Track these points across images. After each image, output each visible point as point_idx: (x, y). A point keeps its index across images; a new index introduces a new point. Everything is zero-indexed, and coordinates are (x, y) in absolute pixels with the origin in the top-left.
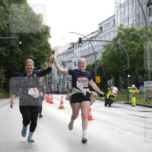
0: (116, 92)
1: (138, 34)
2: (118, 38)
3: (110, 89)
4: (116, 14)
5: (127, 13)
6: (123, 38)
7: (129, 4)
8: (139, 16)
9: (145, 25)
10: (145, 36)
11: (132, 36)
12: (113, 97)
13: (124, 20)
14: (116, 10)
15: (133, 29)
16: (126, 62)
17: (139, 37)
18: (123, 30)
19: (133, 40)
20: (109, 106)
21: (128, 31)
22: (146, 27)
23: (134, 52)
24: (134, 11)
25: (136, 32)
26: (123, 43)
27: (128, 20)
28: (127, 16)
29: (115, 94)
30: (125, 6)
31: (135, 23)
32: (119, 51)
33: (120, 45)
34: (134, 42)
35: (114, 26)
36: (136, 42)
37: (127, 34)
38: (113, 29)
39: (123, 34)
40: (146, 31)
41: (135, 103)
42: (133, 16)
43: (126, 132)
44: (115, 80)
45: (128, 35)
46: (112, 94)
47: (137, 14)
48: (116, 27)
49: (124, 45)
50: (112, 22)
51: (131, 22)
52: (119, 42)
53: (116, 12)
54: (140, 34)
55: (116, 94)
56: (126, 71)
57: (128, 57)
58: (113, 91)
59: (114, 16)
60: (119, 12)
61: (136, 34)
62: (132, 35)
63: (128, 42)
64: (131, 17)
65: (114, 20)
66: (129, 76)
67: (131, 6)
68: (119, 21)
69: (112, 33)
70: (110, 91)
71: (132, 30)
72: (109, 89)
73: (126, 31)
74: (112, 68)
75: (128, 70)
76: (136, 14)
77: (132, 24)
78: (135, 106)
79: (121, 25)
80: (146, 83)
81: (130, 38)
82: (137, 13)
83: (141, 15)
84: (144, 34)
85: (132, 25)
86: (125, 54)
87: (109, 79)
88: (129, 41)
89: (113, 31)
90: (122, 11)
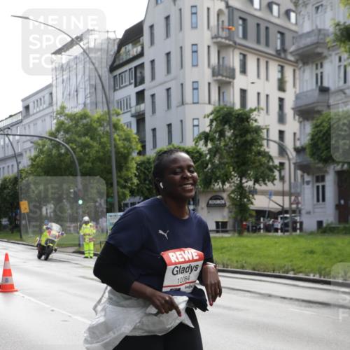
0: (57, 234)
1: (95, 125)
2: (58, 130)
3: (48, 228)
4: (54, 82)
5: (73, 81)
6: (67, 131)
8: (95, 89)
9: (106, 109)
10: (108, 129)
11: (84, 127)
12: (53, 242)
13: (69, 95)
14: (54, 75)
17: (96, 129)
18: (66, 115)
19: (85, 135)
20: (46, 259)
21: (76, 118)
22: (109, 113)
23: (89, 158)
24: (86, 79)
25: (91, 121)
26: (68, 142)
27: (77, 95)
28: (73, 88)
29: (55, 237)
31: (88, 101)
32: (60, 155)
33: (63, 145)
34: (87, 138)
35: (51, 104)
36: (91, 138)
38: (50, 110)
39: (68, 123)
40: (108, 119)
41: (92, 252)
42: (85, 89)
43: (76, 317)
45: (77, 125)
46: (50, 238)
47: (93, 85)
48: (55, 108)
49: (70, 145)
50: (47, 97)
51: (81, 100)
52: (60, 139)
53: (55, 78)
55: (59, 236)
57: (78, 168)
59: (50, 86)
60: (60, 80)
61: (91, 125)
62: (84, 125)
63: (78, 139)
64: (81, 90)
65: (51, 94)
68: (60, 96)
69: (48, 119)
70: (46, 233)
71: (84, 116)
72: (45, 227)
73: (72, 117)
76: (91, 85)
77: (85, 104)
78: (91, 258)
79: (63, 108)
80: (111, 216)
81: (80, 130)
82: (93, 82)
83: (99, 87)
84: (105, 124)
88: (80, 136)
89: (49, 113)
90: (65, 77)
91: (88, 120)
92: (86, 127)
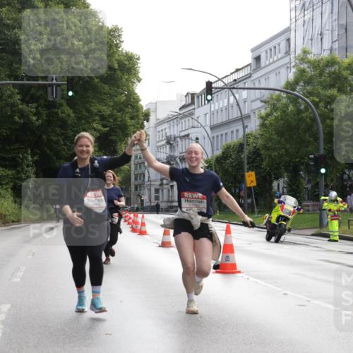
0: (292, 209)
1: (345, 73)
2: (296, 82)
3: (280, 202)
4: (293, 26)
5: (317, 22)
6: (308, 82)
7: (322, 3)
8: (346, 29)
11: (330, 76)
13: (312, 40)
14: (293, 16)
15: (333, 59)
16: (317, 139)
17: (346, 78)
18: (309, 62)
19: (332, 86)
21: (321, 65)
24: (334, 18)
25: (339, 69)
26: (310, 94)
27: (321, 39)
28: (317, 31)
29: (290, 213)
30: (315, 8)
31: (336, 45)
32: (299, 112)
33: (303, 99)
34: (334, 91)
35: (288, 53)
36: (339, 90)
37: (318, 72)
38: (286, 60)
39: (310, 72)
42: (332, 31)
43: (316, 302)
44: (290, 181)
45: (321, 74)
47: (342, 25)
48: (292, 56)
49: (311, 98)
50: (283, 44)
51: (327, 45)
52: (298, 92)
53: (294, 20)
54: (348, 72)
55: (294, 212)
56: (315, 159)
58: (285, 206)
59: (288, 30)
60: (300, 22)
61: (340, 72)
62: (330, 74)
63: (322, 92)
64: (327, 32)
65: (288, 40)
66: (323, 171)
67: (327, 7)
68: (299, 41)
69: (283, 71)
70: (278, 207)
71: (331, 62)
72: (276, 201)
73: (315, 65)
74: (284, 150)
75: (321, 156)
76: (340, 26)
77: (331, 50)
79: (305, 52)
81: (324, 81)
82: (343, 22)
83: (352, 27)
85: (329, 51)
86: (314, 120)
87: (277, 178)
88: (325, 88)
89: (286, 64)
90: (306, 17)
91: (336, 67)
92: (333, 76)
